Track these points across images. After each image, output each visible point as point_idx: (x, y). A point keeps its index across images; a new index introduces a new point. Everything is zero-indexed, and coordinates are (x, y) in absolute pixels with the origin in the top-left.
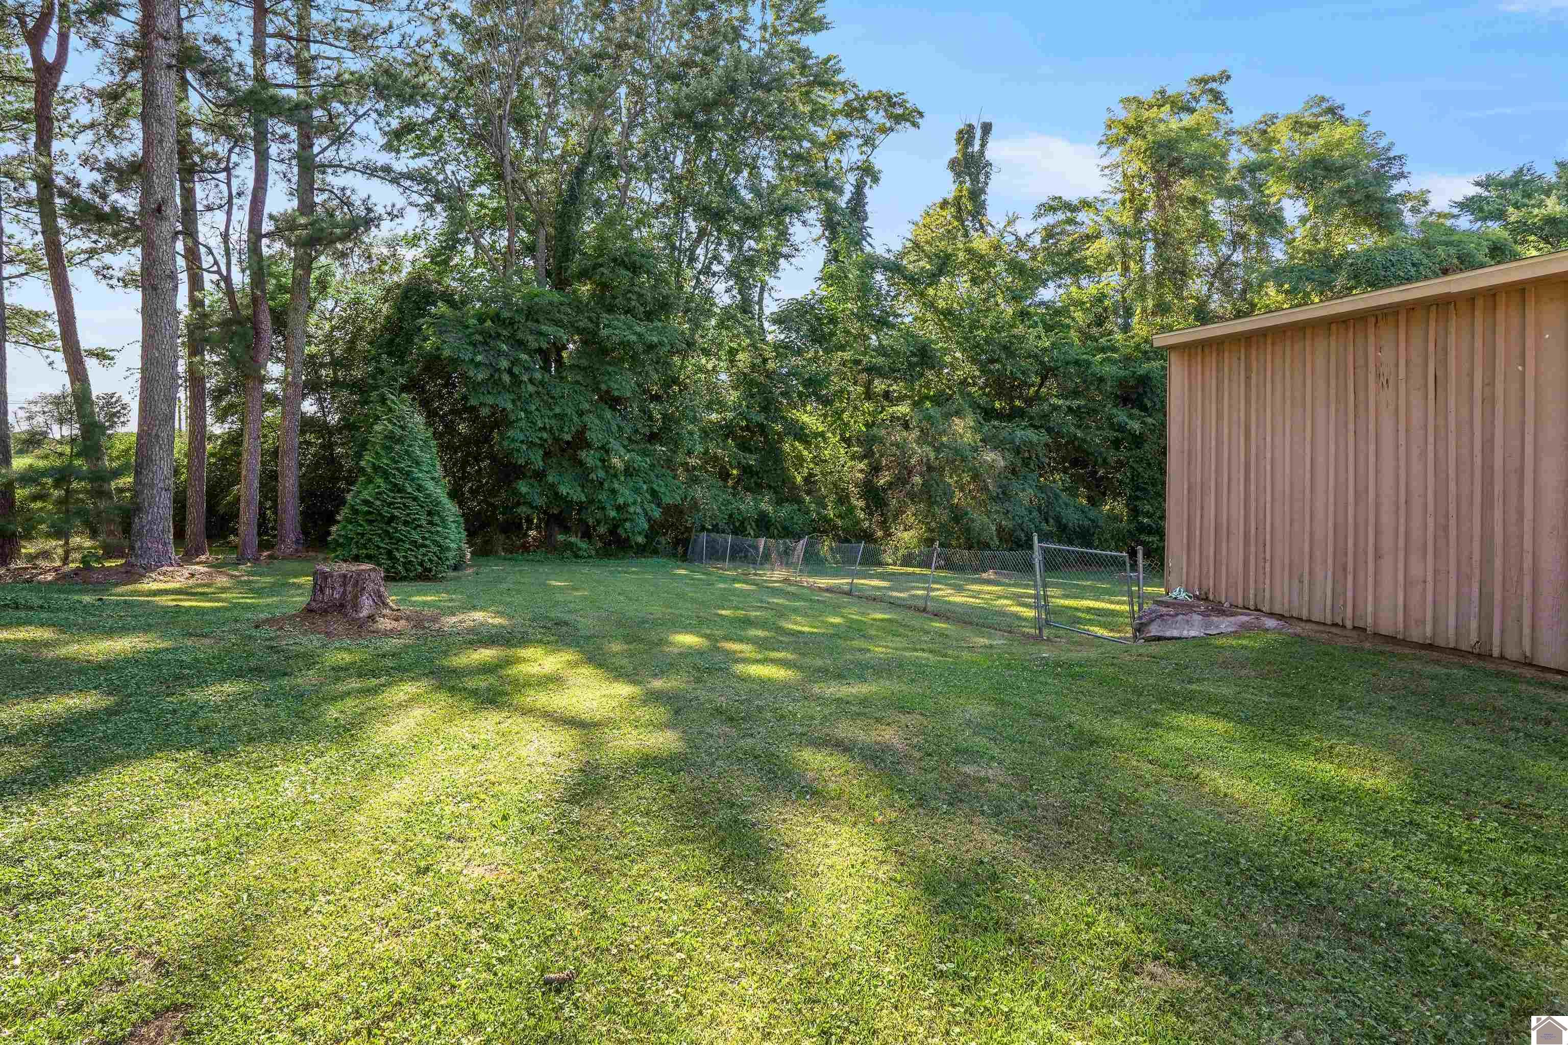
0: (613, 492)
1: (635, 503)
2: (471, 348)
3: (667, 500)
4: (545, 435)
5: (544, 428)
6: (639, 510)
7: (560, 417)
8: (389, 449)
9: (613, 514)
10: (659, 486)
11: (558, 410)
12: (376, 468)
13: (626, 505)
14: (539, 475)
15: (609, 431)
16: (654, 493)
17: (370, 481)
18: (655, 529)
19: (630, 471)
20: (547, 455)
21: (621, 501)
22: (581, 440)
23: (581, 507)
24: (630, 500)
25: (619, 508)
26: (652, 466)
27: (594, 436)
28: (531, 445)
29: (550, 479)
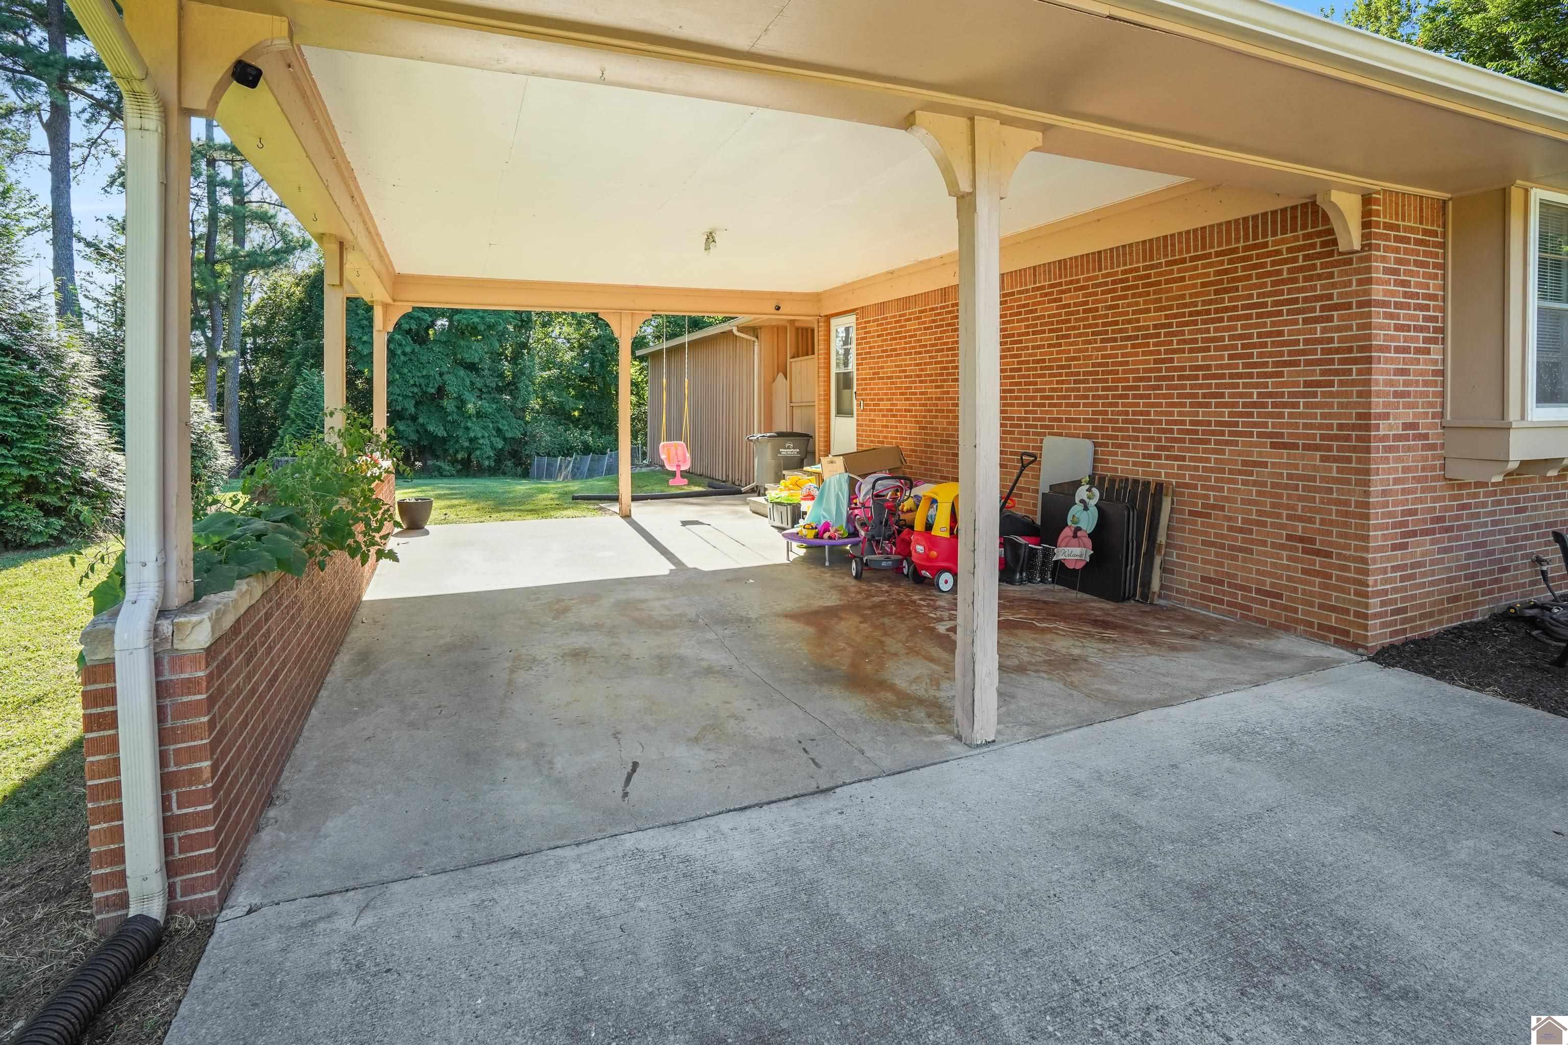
0: (467, 429)
1: (483, 437)
2: (360, 330)
3: (509, 435)
4: (416, 390)
5: (415, 385)
6: (487, 442)
7: (427, 377)
8: (305, 403)
9: (467, 444)
10: (504, 426)
11: (424, 373)
12: (297, 415)
13: (476, 438)
14: (414, 418)
15: (464, 386)
16: (499, 430)
17: (293, 422)
18: (499, 456)
19: (479, 415)
20: (417, 404)
21: (472, 435)
22: (441, 391)
23: (444, 440)
24: (480, 435)
25: (471, 440)
26: (499, 410)
27: (452, 390)
28: (406, 397)
29: (421, 420)
